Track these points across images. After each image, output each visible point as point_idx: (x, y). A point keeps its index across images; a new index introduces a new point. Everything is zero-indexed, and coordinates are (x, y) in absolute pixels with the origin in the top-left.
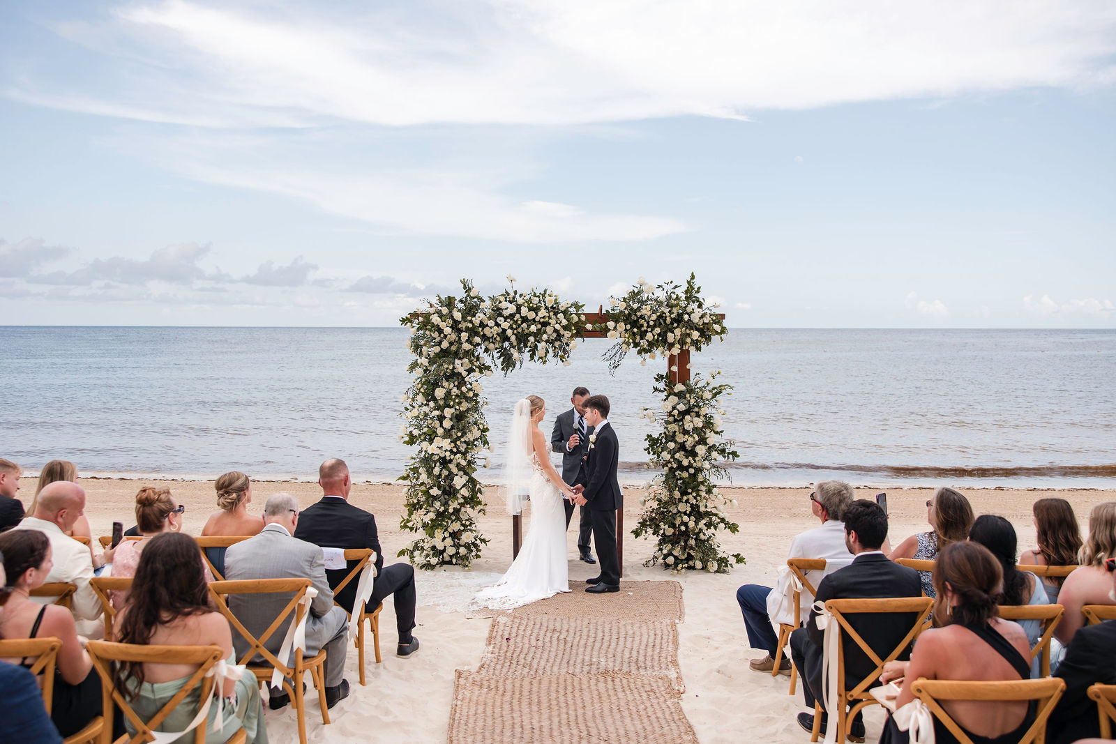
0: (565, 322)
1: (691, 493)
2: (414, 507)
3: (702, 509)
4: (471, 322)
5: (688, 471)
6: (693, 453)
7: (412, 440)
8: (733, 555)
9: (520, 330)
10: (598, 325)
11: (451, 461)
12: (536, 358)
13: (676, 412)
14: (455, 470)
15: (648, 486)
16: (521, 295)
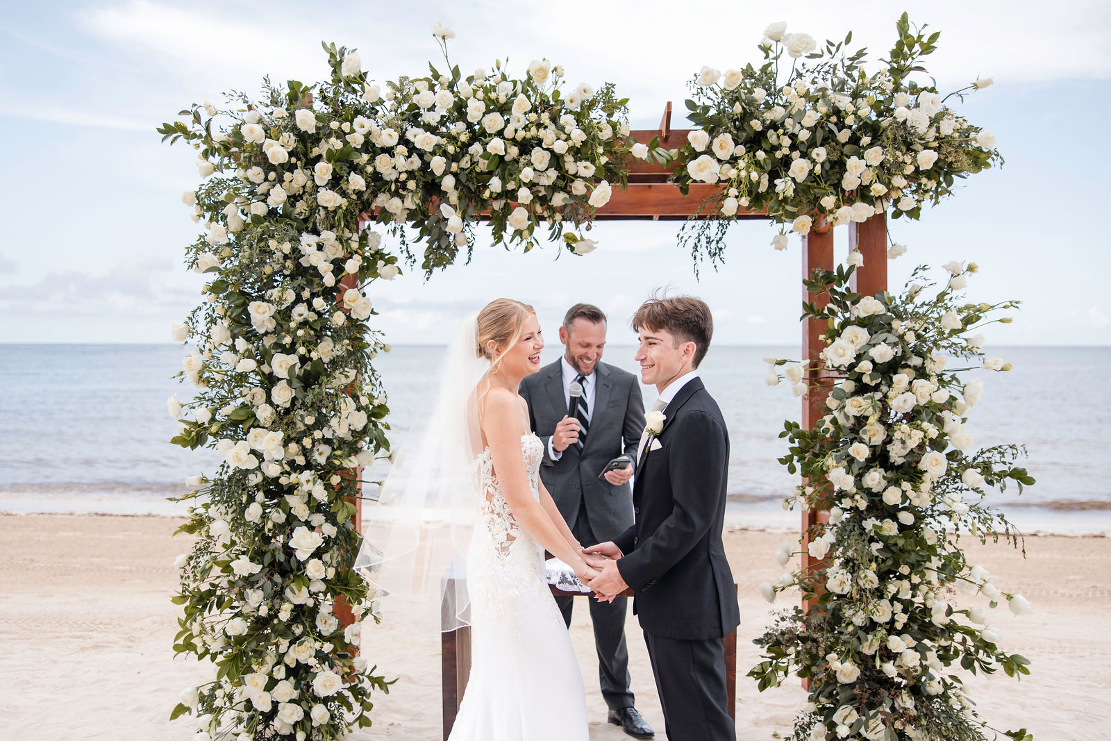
0: (578, 136)
1: (908, 577)
2: (201, 602)
3: (939, 619)
4: (341, 135)
5: (895, 519)
6: (910, 472)
7: (195, 437)
8: (1009, 734)
9: (465, 163)
10: (661, 150)
11: (291, 489)
12: (507, 236)
13: (865, 366)
14: (301, 511)
15: (785, 556)
16: (470, 80)
